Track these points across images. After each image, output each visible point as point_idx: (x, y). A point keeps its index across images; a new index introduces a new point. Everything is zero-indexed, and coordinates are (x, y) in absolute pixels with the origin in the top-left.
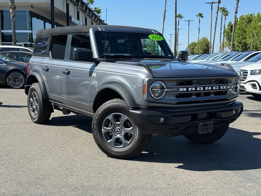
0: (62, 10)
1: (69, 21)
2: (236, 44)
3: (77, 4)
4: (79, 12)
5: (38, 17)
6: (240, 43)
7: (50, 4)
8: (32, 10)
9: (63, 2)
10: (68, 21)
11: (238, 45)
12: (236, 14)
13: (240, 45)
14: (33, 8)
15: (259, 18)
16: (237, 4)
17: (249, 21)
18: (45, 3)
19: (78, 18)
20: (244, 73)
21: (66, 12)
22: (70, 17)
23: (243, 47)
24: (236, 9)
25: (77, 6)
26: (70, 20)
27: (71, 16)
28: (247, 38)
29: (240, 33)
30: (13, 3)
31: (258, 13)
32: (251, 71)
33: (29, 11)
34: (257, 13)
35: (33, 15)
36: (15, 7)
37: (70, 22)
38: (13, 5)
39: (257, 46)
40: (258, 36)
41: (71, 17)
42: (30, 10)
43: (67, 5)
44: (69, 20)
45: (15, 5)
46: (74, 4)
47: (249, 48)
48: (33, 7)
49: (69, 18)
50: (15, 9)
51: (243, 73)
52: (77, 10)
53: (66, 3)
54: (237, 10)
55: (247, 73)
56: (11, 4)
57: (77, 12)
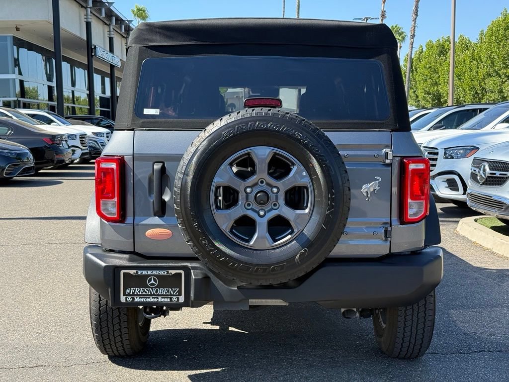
0: (78, 34)
1: (92, 56)
2: (421, 95)
3: (108, 23)
4: (112, 38)
5: (31, 47)
6: (429, 94)
7: (53, 23)
8: (19, 35)
9: (80, 19)
10: (90, 57)
11: (424, 97)
12: (412, 40)
13: (429, 97)
14: (19, 30)
15: (461, 45)
16: (415, 20)
17: (441, 52)
18: (43, 21)
19: (111, 50)
20: (431, 155)
21: (85, 38)
22: (93, 47)
23: (433, 100)
24: (412, 29)
25: (109, 25)
26: (93, 54)
27: (95, 46)
28: (440, 84)
29: (427, 75)
31: (461, 36)
32: (445, 149)
33: (12, 38)
34: (459, 36)
35: (20, 43)
37: (94, 57)
39: (460, 97)
40: (460, 79)
41: (95, 47)
42: (13, 36)
43: (88, 25)
44: (92, 52)
46: (102, 23)
47: (446, 102)
48: (20, 30)
49: (92, 49)
51: (429, 153)
52: (109, 33)
53: (86, 20)
54: (414, 32)
55: (437, 154)
57: (108, 38)
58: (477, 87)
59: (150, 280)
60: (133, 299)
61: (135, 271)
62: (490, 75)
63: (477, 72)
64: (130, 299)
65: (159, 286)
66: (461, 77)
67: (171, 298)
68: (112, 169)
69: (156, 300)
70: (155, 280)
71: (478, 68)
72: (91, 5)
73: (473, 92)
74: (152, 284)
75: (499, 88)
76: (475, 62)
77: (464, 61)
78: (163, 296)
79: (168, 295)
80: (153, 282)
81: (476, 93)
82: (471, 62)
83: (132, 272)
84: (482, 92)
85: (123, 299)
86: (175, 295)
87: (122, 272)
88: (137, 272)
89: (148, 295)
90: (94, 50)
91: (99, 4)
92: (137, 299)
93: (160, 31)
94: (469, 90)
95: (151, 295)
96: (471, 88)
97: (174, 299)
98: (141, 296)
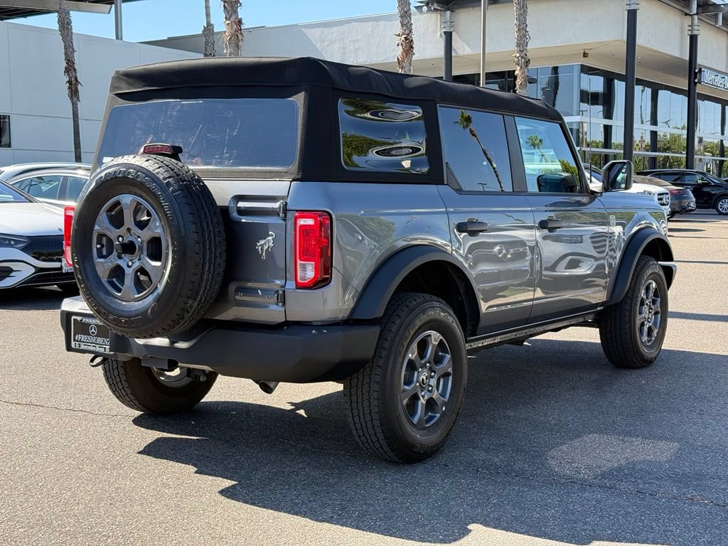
1: (695, 83)
8: (589, 62)
9: (682, 33)
10: (692, 84)
14: (586, 57)
18: (616, 41)
21: (687, 58)
22: (697, 70)
26: (697, 81)
27: (700, 69)
30: (522, 51)
33: (580, 66)
36: (527, 62)
38: (522, 57)
41: (700, 71)
42: (582, 65)
43: (693, 39)
44: (695, 78)
45: (529, 56)
48: (589, 56)
49: (695, 73)
50: (527, 66)
53: (690, 32)
56: (518, 55)
61: (81, 318)
64: (77, 345)
65: (98, 336)
67: (105, 348)
69: (95, 348)
70: (95, 330)
72: (694, 10)
78: (100, 345)
79: (103, 345)
80: (93, 330)
85: (73, 345)
86: (108, 346)
87: (73, 317)
88: (82, 320)
89: (90, 343)
90: (698, 75)
91: (711, 8)
92: (82, 346)
98: (85, 343)
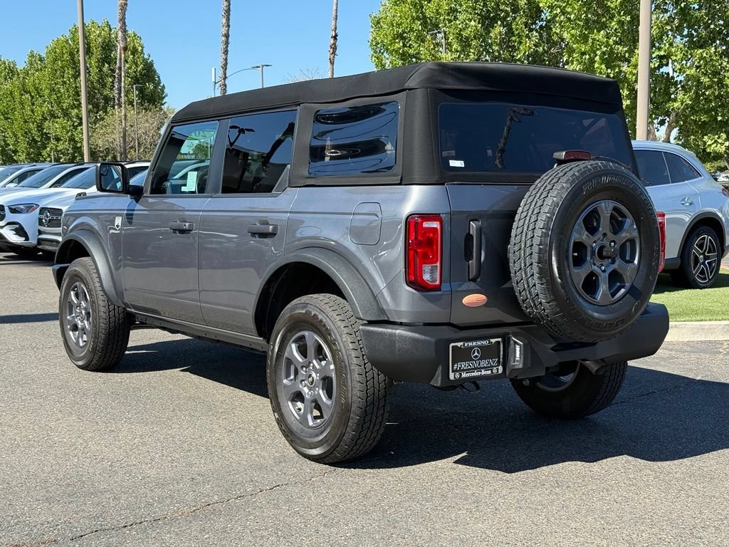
58: (33, 132)
59: (474, 353)
60: (461, 374)
61: (462, 343)
62: (53, 116)
63: (32, 111)
64: (457, 375)
65: (481, 359)
66: (9, 116)
67: (492, 370)
68: (436, 229)
69: (480, 373)
70: (478, 352)
71: (33, 104)
73: (29, 138)
74: (476, 356)
75: (70, 134)
76: (28, 96)
77: (11, 93)
78: (486, 368)
79: (489, 367)
80: (476, 354)
81: (34, 140)
82: (22, 95)
83: (459, 344)
84: (41, 139)
85: (452, 376)
86: (495, 366)
87: (451, 345)
88: (464, 344)
89: (472, 369)
92: (464, 375)
93: (453, 72)
94: (22, 135)
95: (475, 369)
96: (26, 133)
97: (495, 371)
98: (468, 371)
